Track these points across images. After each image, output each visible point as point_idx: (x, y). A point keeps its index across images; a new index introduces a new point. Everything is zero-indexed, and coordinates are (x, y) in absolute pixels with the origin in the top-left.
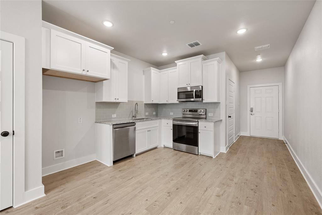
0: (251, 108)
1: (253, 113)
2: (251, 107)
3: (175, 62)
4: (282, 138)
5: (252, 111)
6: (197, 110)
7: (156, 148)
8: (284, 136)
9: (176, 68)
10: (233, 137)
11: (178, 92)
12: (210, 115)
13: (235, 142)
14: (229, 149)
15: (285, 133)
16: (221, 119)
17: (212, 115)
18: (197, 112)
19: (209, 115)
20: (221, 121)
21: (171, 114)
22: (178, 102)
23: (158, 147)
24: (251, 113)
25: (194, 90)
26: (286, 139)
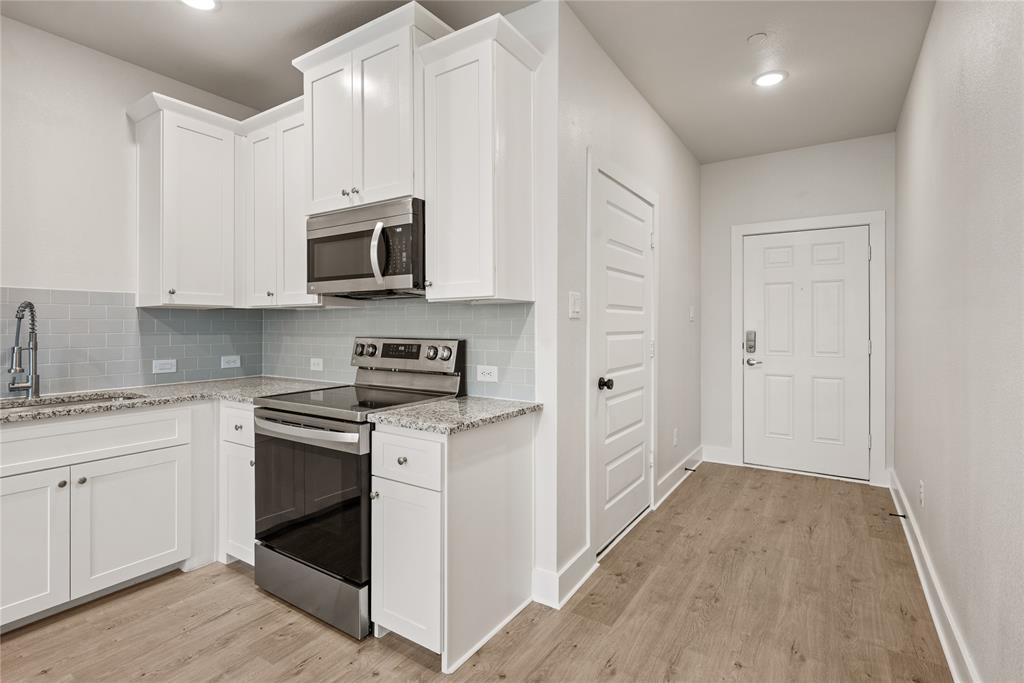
0: (748, 334)
1: (755, 357)
2: (749, 327)
3: (296, 62)
4: (882, 478)
5: (751, 348)
6: (419, 346)
7: (174, 572)
8: (891, 469)
9: (300, 107)
10: (646, 483)
11: (309, 241)
12: (481, 373)
13: (653, 508)
14: (597, 565)
15: (898, 456)
16: (537, 401)
17: (495, 378)
18: (416, 356)
19: (480, 378)
20: (537, 409)
21: (312, 368)
22: (313, 300)
23: (185, 570)
24: (748, 356)
25: (379, 226)
26: (902, 484)
